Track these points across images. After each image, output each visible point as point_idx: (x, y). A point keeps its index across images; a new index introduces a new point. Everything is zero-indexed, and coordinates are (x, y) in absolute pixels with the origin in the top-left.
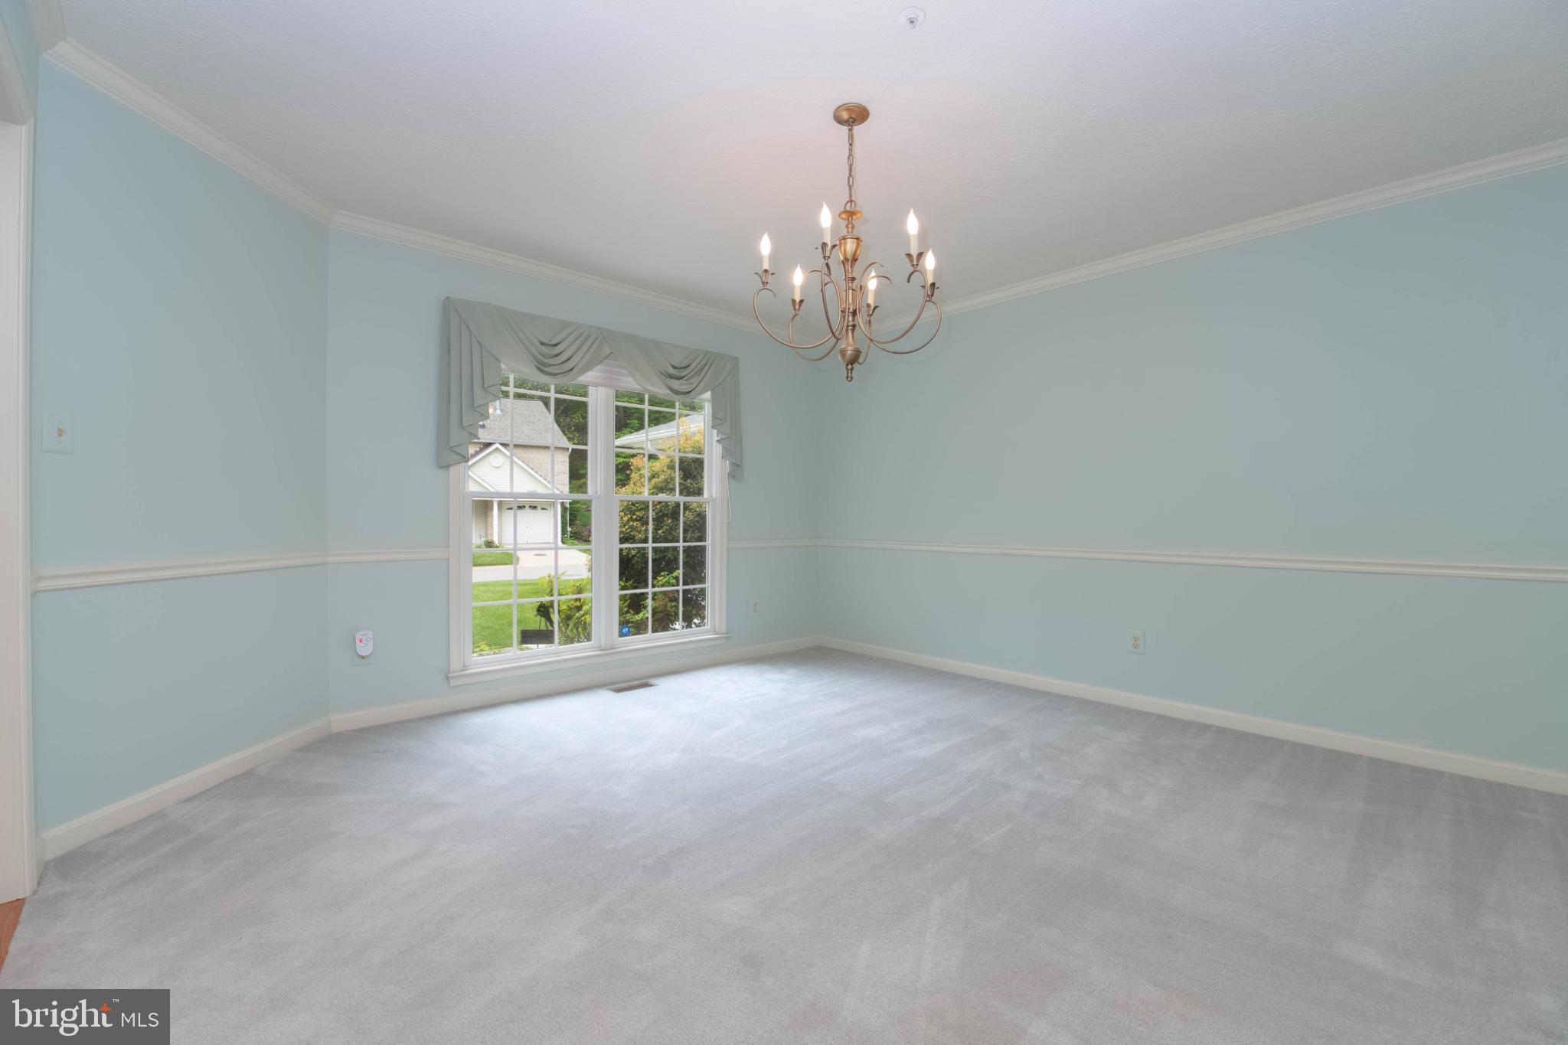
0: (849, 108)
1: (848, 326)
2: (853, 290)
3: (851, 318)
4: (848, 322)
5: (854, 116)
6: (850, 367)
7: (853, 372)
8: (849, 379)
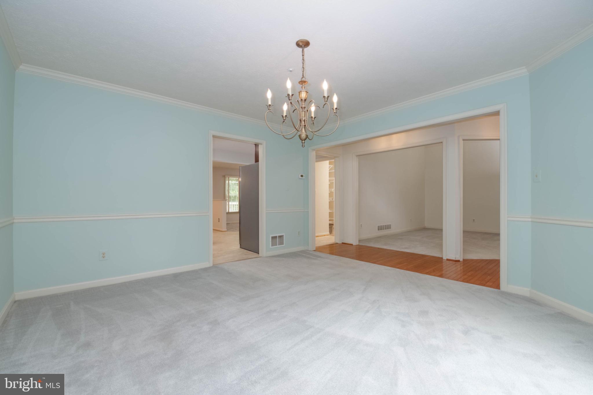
0: (302, 41)
1: (303, 125)
2: (304, 111)
3: (303, 122)
4: (303, 124)
5: (303, 44)
6: (303, 141)
7: (305, 143)
8: (303, 146)
